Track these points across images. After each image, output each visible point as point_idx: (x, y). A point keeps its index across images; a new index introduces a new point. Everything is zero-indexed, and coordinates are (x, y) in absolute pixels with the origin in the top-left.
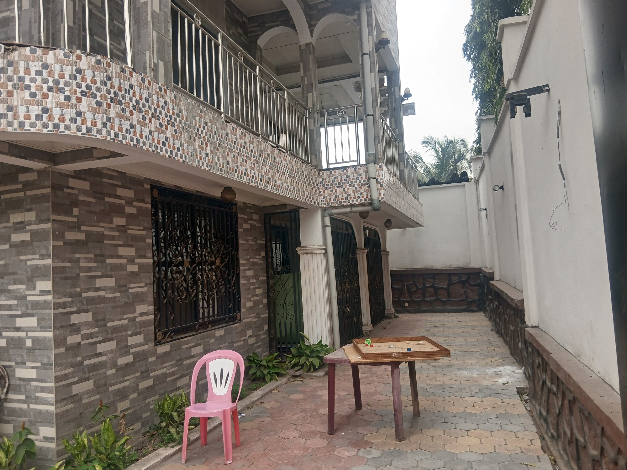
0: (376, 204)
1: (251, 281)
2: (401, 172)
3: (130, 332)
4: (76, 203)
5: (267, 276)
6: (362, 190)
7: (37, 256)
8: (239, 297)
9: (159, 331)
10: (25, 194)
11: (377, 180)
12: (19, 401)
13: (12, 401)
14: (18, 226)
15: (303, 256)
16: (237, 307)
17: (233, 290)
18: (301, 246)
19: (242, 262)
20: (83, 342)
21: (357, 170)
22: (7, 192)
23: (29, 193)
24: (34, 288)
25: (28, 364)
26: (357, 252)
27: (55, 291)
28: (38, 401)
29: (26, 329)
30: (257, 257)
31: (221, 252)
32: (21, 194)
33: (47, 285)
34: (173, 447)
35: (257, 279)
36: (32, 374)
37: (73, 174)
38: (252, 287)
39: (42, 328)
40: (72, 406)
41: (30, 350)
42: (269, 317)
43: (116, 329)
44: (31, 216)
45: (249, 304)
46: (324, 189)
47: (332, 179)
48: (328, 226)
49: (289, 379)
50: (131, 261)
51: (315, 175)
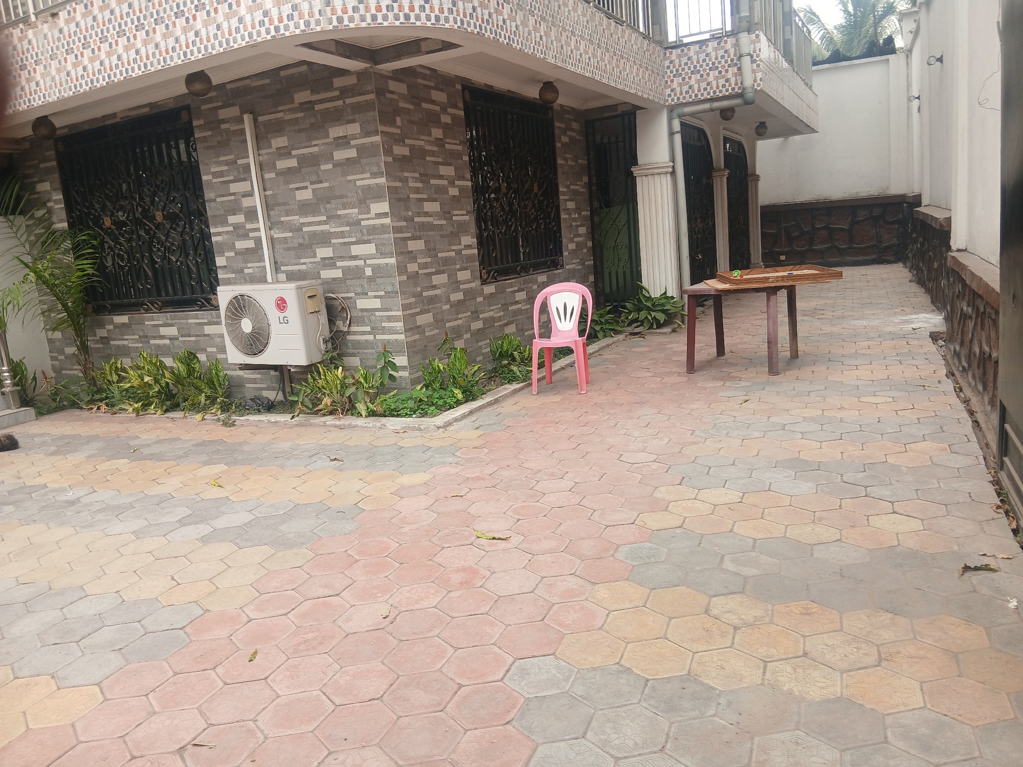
0: (749, 95)
1: (573, 216)
2: (787, 44)
3: (458, 267)
4: (398, 111)
5: (591, 211)
6: (729, 75)
7: (368, 175)
8: (560, 236)
9: (483, 269)
10: (344, 102)
11: (752, 57)
12: (364, 333)
13: (355, 333)
14: (340, 141)
15: (640, 178)
16: (558, 249)
17: (553, 227)
18: (638, 165)
19: (562, 189)
20: (420, 272)
21: (722, 44)
22: (321, 101)
23: (348, 101)
24: (369, 212)
25: (370, 294)
26: (714, 174)
27: (393, 214)
28: (384, 331)
29: (363, 257)
30: (578, 183)
31: (538, 176)
32: (340, 103)
33: (384, 207)
35: (580, 214)
36: (376, 303)
37: (390, 75)
38: (573, 224)
39: (383, 255)
40: (418, 337)
41: (371, 279)
42: (595, 265)
43: (446, 261)
44: (354, 129)
45: (572, 246)
46: (672, 78)
47: (684, 60)
48: (677, 132)
49: (626, 336)
50: (452, 183)
51: (659, 56)
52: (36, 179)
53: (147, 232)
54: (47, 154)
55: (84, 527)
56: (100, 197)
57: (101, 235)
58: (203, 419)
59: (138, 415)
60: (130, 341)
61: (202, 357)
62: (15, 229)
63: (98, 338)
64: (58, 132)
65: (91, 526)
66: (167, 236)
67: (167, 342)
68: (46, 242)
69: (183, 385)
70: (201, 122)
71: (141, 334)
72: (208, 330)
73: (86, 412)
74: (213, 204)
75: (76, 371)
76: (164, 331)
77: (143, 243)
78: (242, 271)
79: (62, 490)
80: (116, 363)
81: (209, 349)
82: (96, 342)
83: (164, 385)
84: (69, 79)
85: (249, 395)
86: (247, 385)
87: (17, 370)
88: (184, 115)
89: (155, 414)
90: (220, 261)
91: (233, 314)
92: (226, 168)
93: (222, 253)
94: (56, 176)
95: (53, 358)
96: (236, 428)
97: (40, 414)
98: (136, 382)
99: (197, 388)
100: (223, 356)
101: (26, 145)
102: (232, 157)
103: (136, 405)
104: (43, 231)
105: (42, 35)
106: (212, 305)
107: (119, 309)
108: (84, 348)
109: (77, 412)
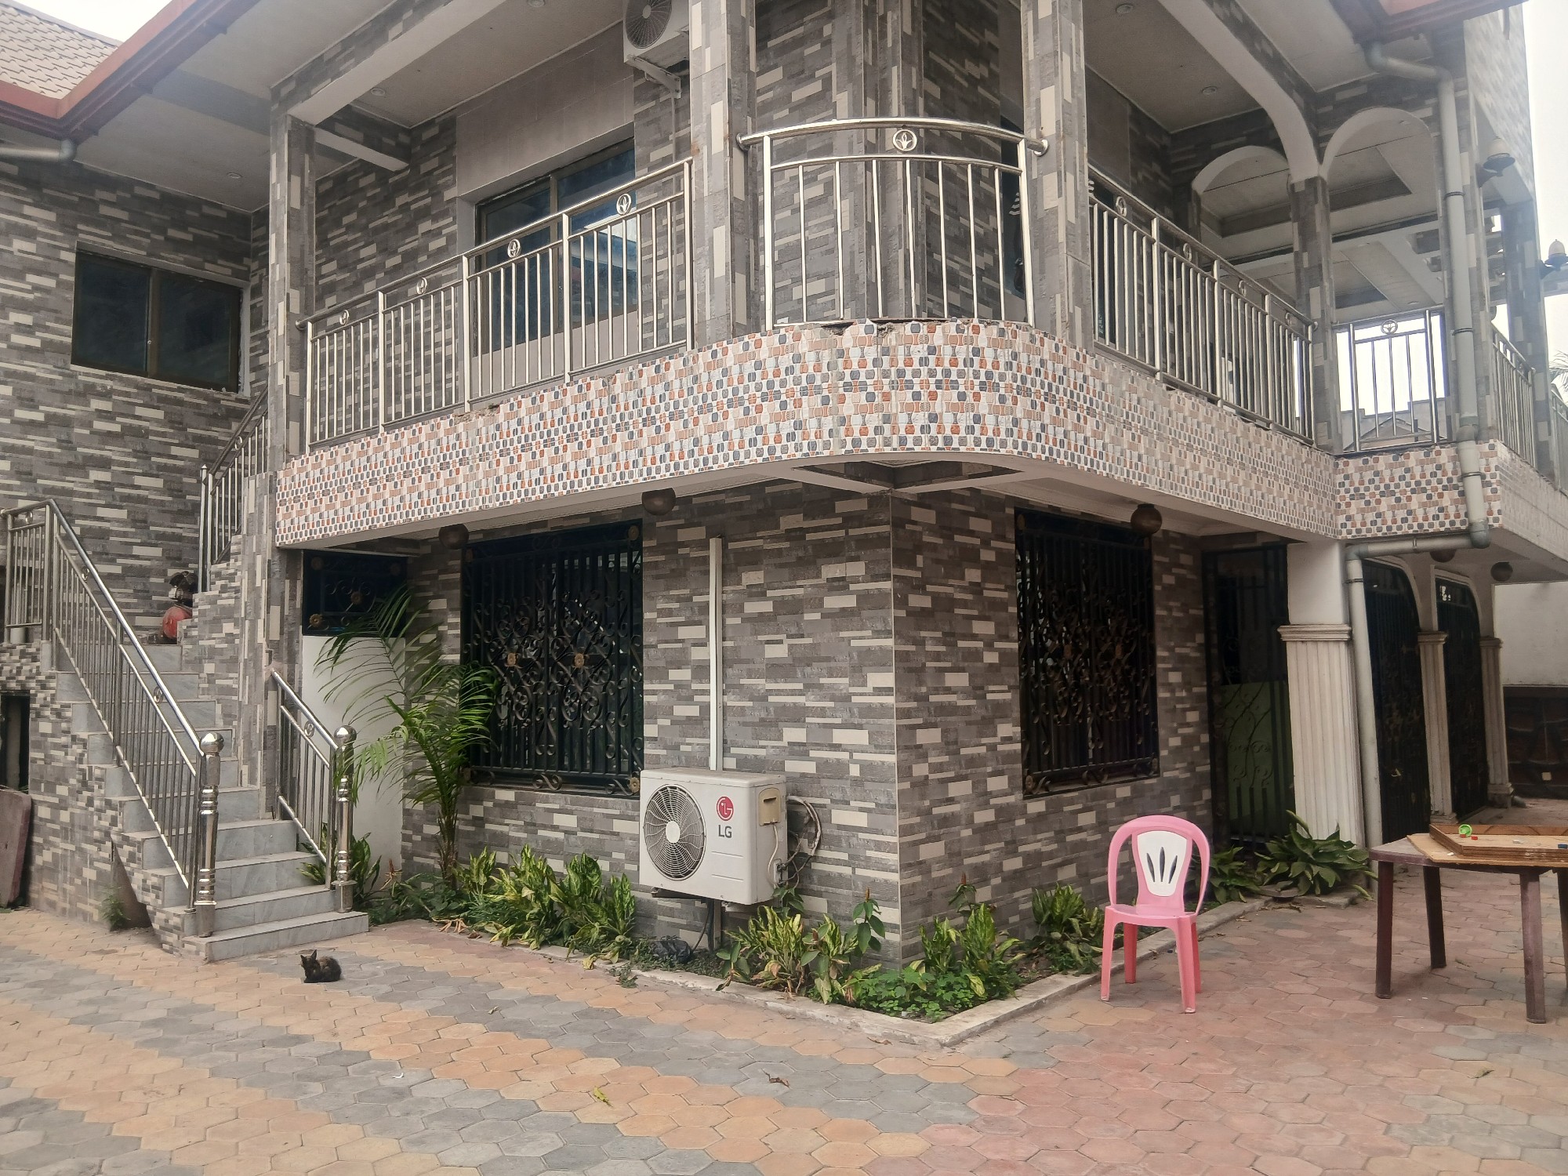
0: (1481, 534)
1: (1178, 694)
2: (1542, 450)
3: (989, 769)
4: (920, 547)
5: (1209, 686)
6: (1446, 501)
7: (869, 633)
8: (1156, 725)
9: (1029, 773)
10: (847, 533)
11: (1483, 477)
12: (838, 862)
13: (825, 860)
14: (836, 584)
15: (1294, 645)
16: (1152, 745)
17: (1145, 710)
18: (1289, 624)
19: (1161, 653)
20: (932, 776)
21: (1433, 455)
22: (816, 530)
23: (853, 532)
24: (864, 684)
25: (853, 803)
26: (1421, 638)
27: (900, 690)
28: (868, 863)
29: (849, 748)
30: (1189, 644)
31: (1123, 633)
32: (841, 533)
33: (888, 679)
34: (1077, 975)
35: (1189, 691)
36: (861, 820)
37: (916, 499)
38: (1179, 706)
39: (879, 748)
40: (918, 878)
41: (857, 782)
42: (1213, 773)
43: (972, 761)
44: (857, 569)
45: (1175, 742)
46: (1348, 500)
47: (1369, 475)
48: (1356, 581)
49: (1267, 903)
50: (989, 646)
51: (1326, 469)
52: (431, 594)
53: (561, 680)
54: (451, 563)
55: (412, 1143)
56: (507, 626)
57: (499, 675)
58: (592, 966)
59: (504, 944)
60: (511, 828)
61: (604, 865)
62: (392, 657)
63: (470, 817)
64: (471, 538)
65: (420, 1141)
66: (587, 686)
67: (561, 836)
68: (428, 678)
69: (572, 907)
70: (653, 543)
71: (528, 819)
72: (619, 826)
73: (435, 929)
74: (652, 651)
75: (433, 861)
76: (559, 819)
77: (553, 693)
78: (677, 747)
79: (389, 1068)
80: (488, 858)
81: (615, 855)
82: (467, 823)
83: (546, 903)
84: (498, 486)
85: (661, 934)
86: (660, 918)
87: (357, 851)
88: (633, 532)
89: (528, 946)
90: (649, 730)
91: (658, 813)
92: (676, 605)
93: (654, 721)
94: (457, 592)
95: (406, 838)
96: (636, 990)
97: (375, 922)
98: (510, 896)
99: (589, 913)
100: (633, 867)
101: (427, 550)
102: (687, 592)
103: (505, 930)
104: (428, 662)
105: (475, 430)
106: (629, 791)
107: (505, 780)
108: (449, 831)
109: (422, 926)
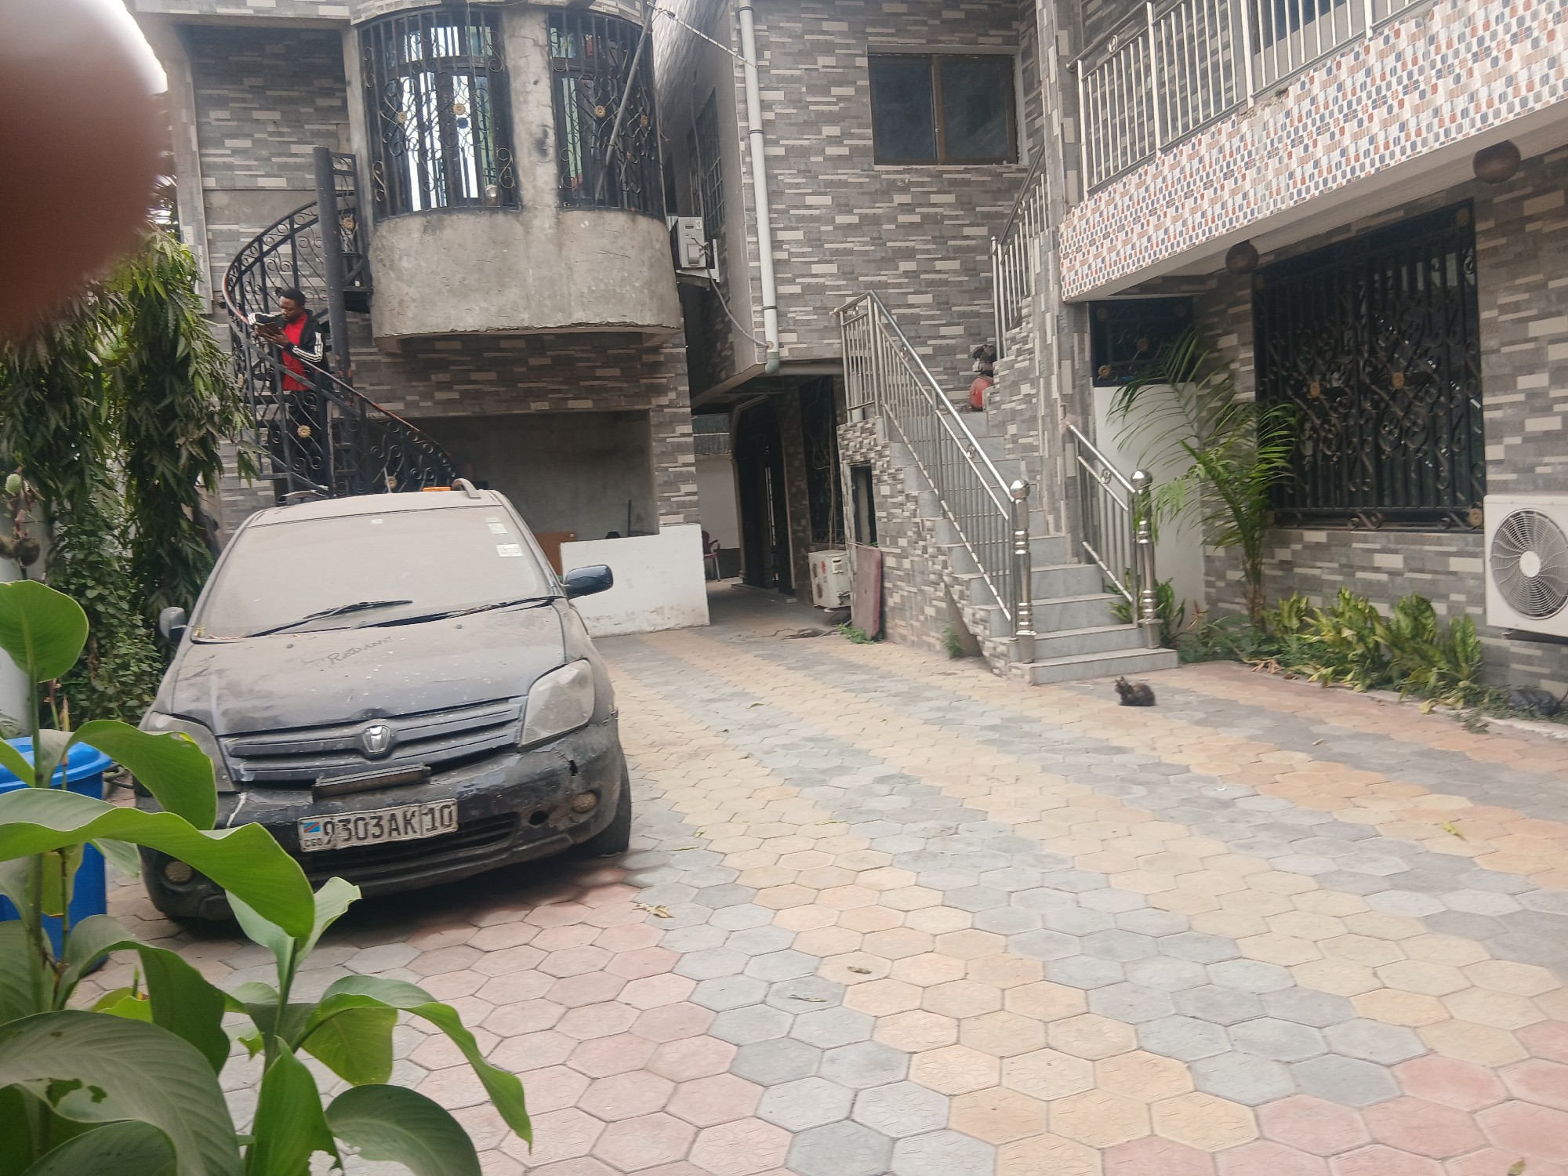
52: (1219, 331)
53: (1375, 405)
54: (1239, 294)
55: (1241, 846)
56: (1308, 353)
57: (1301, 409)
58: (1431, 712)
59: (1325, 685)
60: (1325, 571)
61: (1440, 608)
62: (1183, 402)
63: (1276, 561)
64: (1261, 261)
65: (1250, 847)
66: (1407, 410)
67: (1384, 577)
68: (1221, 420)
69: (1402, 650)
70: (1491, 224)
71: (1344, 561)
72: (1456, 564)
73: (1247, 669)
74: (1493, 358)
75: (1240, 606)
76: (1381, 560)
77: (1367, 421)
78: (1531, 469)
79: (1210, 781)
80: (1299, 601)
81: (1454, 597)
82: (1274, 567)
83: (1371, 645)
84: (1291, 182)
85: (1516, 683)
86: (1514, 666)
87: (1162, 595)
88: (1462, 217)
89: (1352, 689)
90: (1492, 452)
91: (1509, 543)
92: (1526, 296)
93: (1498, 438)
94: (1249, 325)
95: (1209, 584)
96: (1487, 736)
97: (1184, 660)
98: (1328, 636)
99: (1424, 657)
100: (1478, 610)
101: (1213, 284)
102: (1540, 277)
103: (1324, 671)
104: (1219, 404)
105: (1261, 124)
106: (1470, 526)
107: (1314, 520)
108: (1255, 575)
109: (1235, 666)
